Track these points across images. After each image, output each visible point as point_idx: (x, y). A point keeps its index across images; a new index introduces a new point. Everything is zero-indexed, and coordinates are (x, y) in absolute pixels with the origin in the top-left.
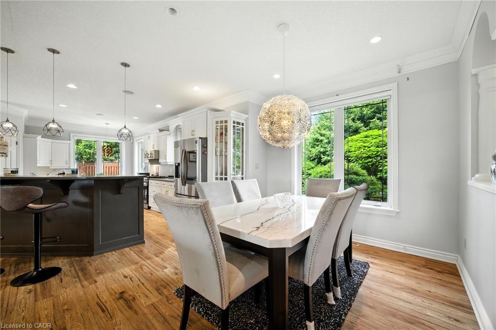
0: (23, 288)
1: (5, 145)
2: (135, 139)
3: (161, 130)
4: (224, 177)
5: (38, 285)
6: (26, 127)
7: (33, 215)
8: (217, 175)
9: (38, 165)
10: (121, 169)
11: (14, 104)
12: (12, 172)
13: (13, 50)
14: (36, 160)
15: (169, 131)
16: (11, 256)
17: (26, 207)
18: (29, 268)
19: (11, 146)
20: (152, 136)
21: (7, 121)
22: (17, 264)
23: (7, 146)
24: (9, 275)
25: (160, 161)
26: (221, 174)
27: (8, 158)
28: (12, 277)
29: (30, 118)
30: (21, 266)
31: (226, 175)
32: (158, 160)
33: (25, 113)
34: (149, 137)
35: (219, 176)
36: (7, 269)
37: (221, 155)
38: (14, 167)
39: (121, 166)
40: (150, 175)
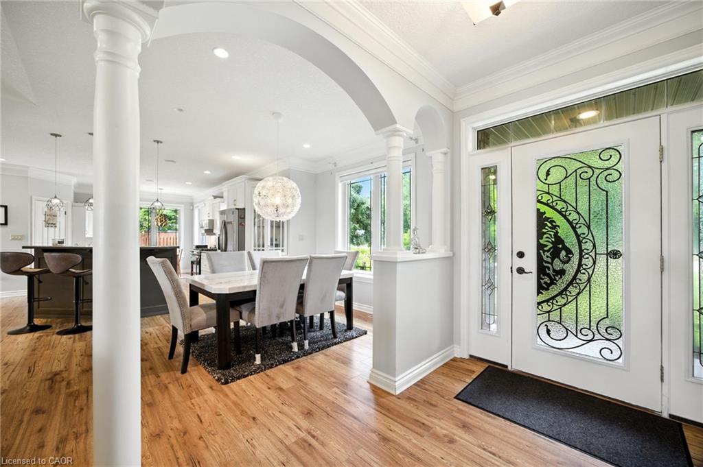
0: (65, 336)
1: (54, 216)
2: (195, 206)
3: (215, 197)
4: (261, 248)
5: (77, 335)
6: (75, 194)
7: (75, 279)
8: (255, 247)
9: (87, 236)
10: (179, 240)
11: (62, 173)
12: (59, 242)
13: (61, 134)
14: (85, 230)
15: (222, 197)
16: (58, 318)
17: (68, 270)
18: (72, 325)
19: (60, 216)
20: (207, 203)
21: (56, 197)
22: (62, 323)
23: (56, 216)
24: (56, 328)
25: (214, 232)
26: (259, 246)
27: (57, 229)
28: (58, 330)
29: (79, 185)
30: (66, 324)
31: (263, 246)
32: (213, 230)
33: (74, 180)
34: (205, 204)
35: (257, 248)
36: (54, 326)
37: (259, 227)
38: (62, 238)
39: (180, 237)
40: (209, 248)
